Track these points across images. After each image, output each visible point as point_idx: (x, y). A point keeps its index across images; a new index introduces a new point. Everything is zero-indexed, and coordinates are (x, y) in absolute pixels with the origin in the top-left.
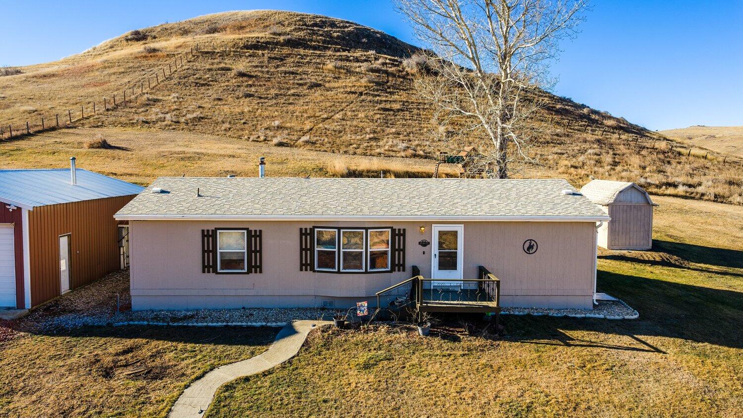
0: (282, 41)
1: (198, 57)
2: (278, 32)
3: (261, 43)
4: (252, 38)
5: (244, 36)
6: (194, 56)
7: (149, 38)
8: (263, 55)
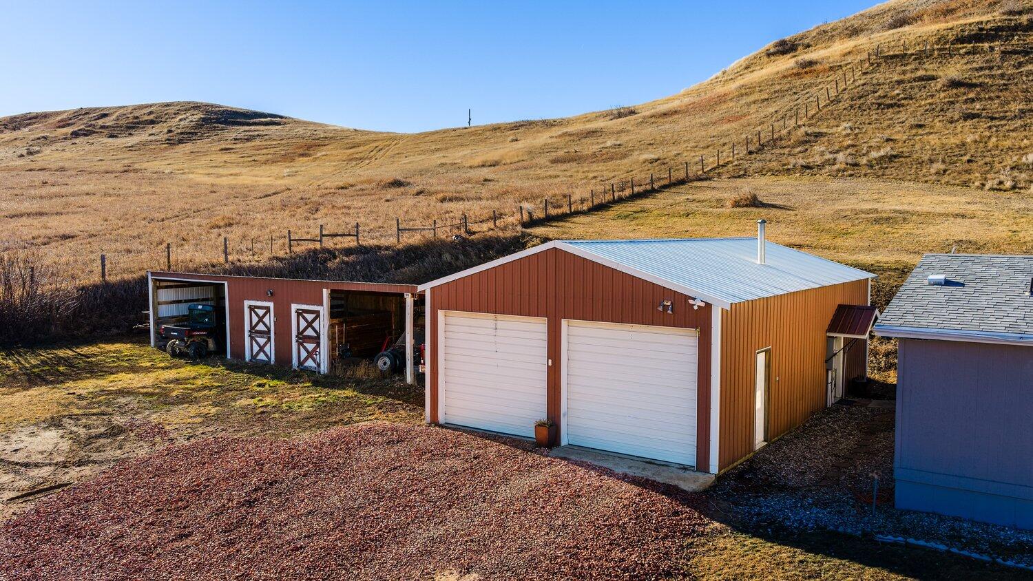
0: (1025, 23)
1: (879, 65)
2: (1016, 9)
3: (987, 30)
4: (970, 24)
5: (956, 23)
6: (873, 64)
7: (800, 48)
8: (992, 49)
